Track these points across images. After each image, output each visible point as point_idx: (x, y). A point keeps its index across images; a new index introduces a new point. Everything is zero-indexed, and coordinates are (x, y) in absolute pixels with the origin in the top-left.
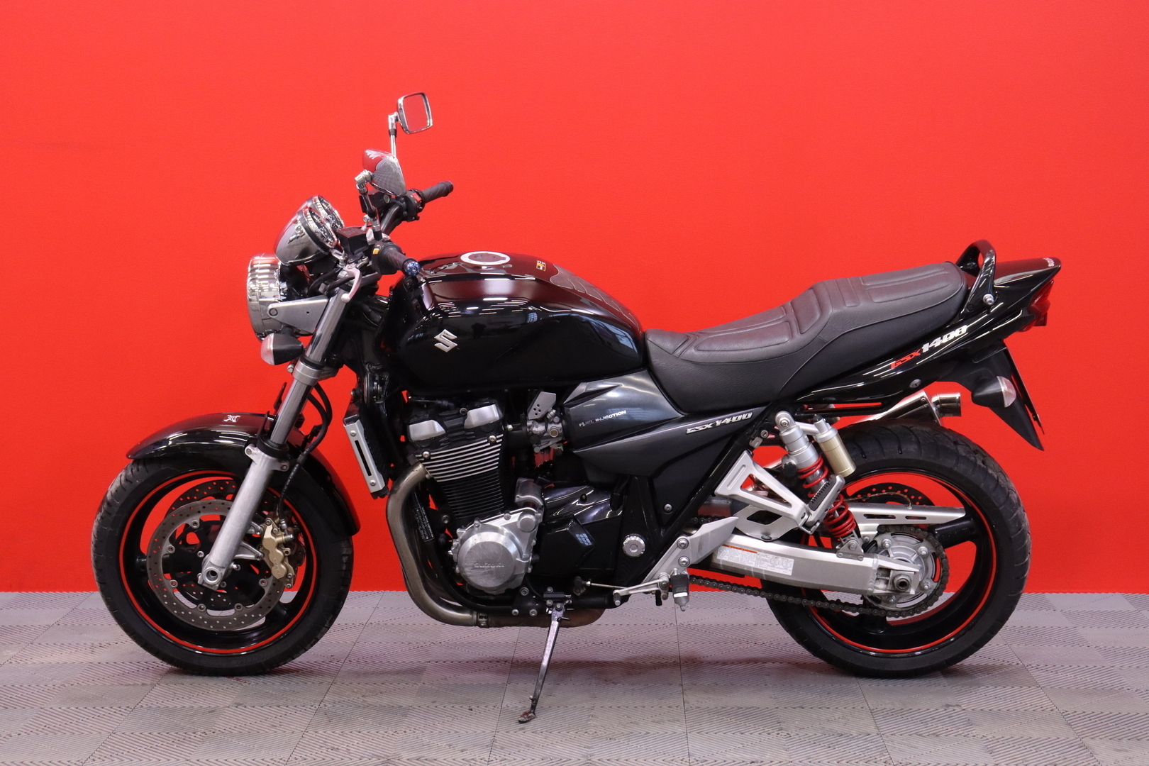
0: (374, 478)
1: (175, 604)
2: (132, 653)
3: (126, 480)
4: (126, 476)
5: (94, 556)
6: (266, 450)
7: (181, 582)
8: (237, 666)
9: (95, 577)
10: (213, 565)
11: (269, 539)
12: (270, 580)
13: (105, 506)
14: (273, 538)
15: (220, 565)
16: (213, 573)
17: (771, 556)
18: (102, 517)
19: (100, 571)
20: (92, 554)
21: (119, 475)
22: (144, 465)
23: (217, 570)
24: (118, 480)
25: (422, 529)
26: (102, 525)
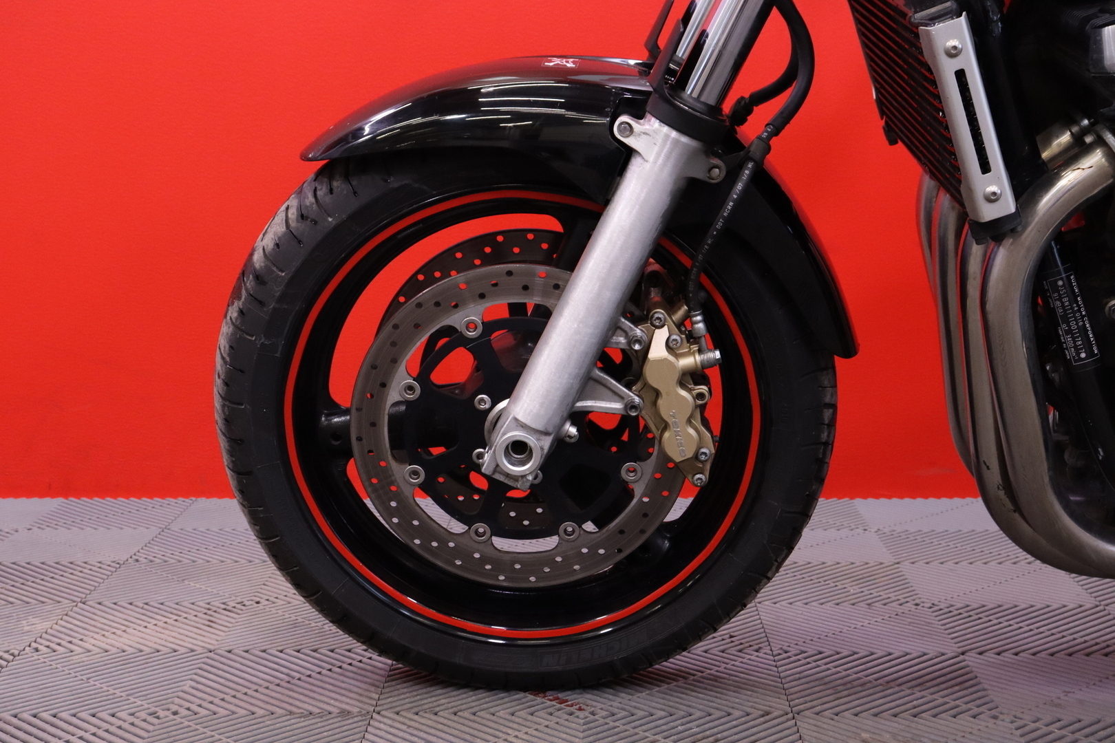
0: (998, 182)
1: (416, 523)
2: (295, 625)
3: (302, 217)
4: (300, 208)
5: (223, 406)
6: (679, 121)
7: (432, 468)
8: (559, 668)
9: (225, 459)
10: (524, 426)
11: (663, 361)
12: (649, 465)
13: (250, 282)
14: (671, 358)
15: (540, 427)
16: (519, 449)
18: (241, 312)
19: (236, 443)
20: (217, 403)
21: (283, 208)
22: (347, 177)
23: (531, 440)
24: (280, 217)
25: (1069, 332)
26: (241, 330)
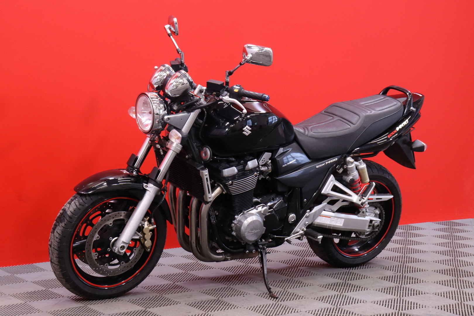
10: (122, 243)
11: (146, 228)
12: (138, 249)
15: (126, 243)
16: (122, 247)
17: (336, 218)
22: (89, 196)
23: (124, 245)
25: (212, 218)
26: (65, 228)
